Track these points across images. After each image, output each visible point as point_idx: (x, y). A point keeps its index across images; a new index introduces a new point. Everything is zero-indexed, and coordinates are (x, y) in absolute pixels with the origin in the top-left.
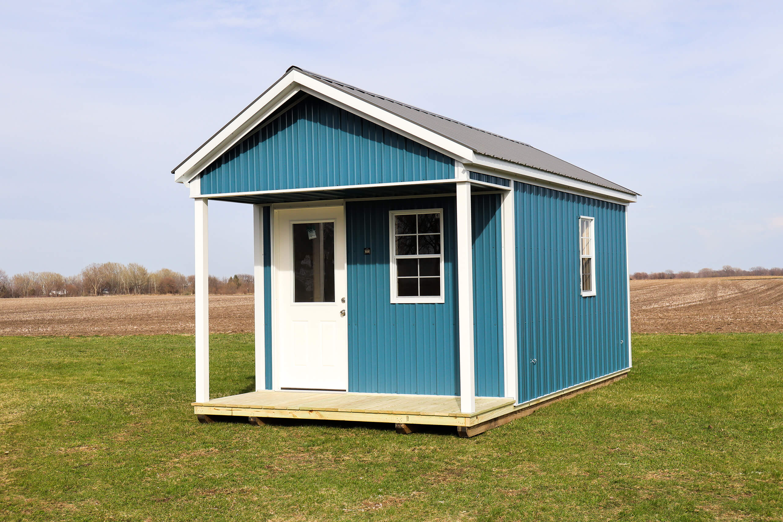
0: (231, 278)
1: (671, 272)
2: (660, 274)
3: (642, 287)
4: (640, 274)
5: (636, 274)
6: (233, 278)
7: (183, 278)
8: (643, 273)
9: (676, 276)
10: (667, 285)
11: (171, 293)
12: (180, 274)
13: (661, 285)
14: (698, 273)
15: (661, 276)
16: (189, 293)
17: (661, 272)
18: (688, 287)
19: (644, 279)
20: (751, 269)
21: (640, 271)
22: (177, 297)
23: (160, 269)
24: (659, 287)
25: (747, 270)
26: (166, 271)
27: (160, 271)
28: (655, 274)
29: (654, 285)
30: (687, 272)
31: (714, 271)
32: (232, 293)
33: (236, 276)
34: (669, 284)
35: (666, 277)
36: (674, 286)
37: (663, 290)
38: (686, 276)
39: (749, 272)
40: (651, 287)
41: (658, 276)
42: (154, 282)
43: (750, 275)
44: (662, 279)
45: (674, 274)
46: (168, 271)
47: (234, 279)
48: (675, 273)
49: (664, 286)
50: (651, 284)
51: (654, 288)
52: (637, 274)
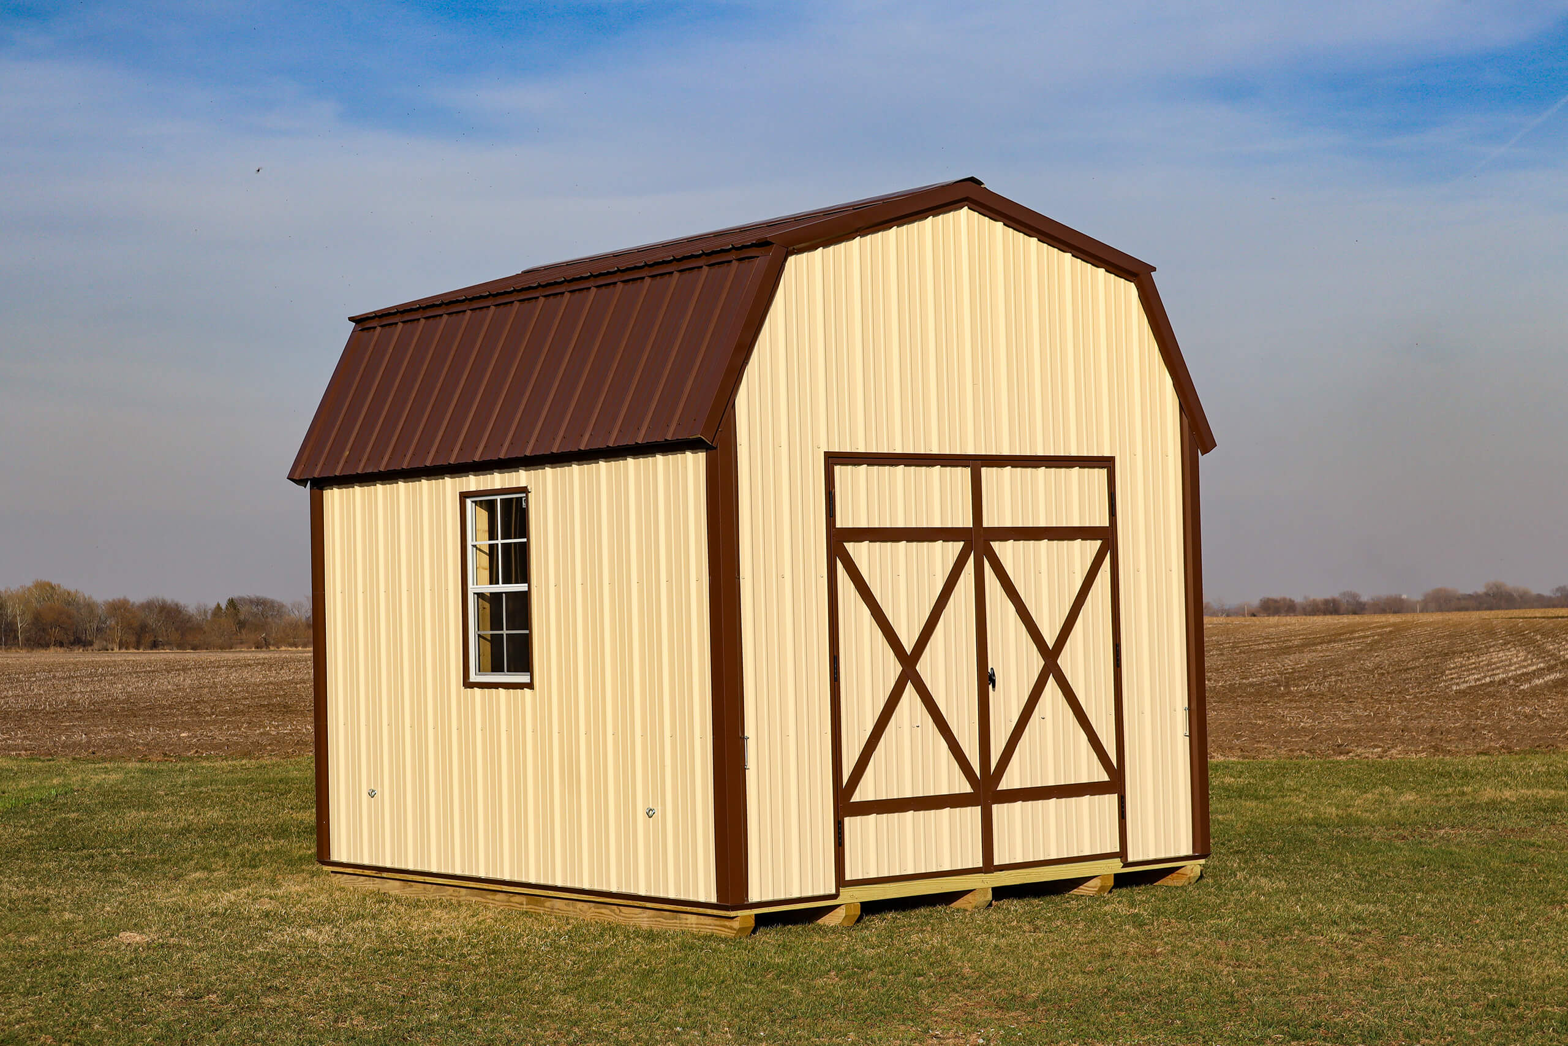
0: (218, 607)
1: (1354, 596)
2: (1326, 602)
4: (1275, 601)
5: (1264, 602)
6: (223, 607)
7: (90, 606)
8: (1284, 599)
11: (61, 645)
12: (84, 595)
15: (1331, 608)
16: (110, 646)
17: (1328, 596)
20: (1557, 590)
21: (1276, 594)
22: (78, 656)
23: (29, 584)
25: (1547, 592)
26: (46, 589)
27: (29, 589)
31: (1462, 595)
32: (228, 646)
33: (232, 603)
39: (1550, 599)
41: (1322, 607)
42: (15, 616)
43: (1554, 606)
44: (1331, 614)
46: (53, 588)
47: (227, 608)
48: (1365, 598)
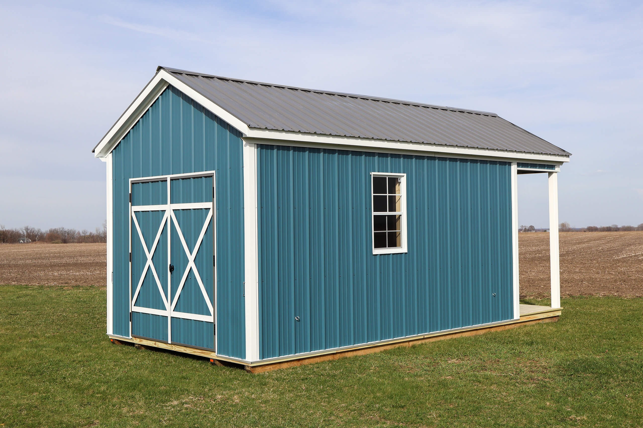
3: (599, 238)
9: (620, 229)
10: (619, 236)
13: (614, 237)
14: (638, 227)
18: (637, 239)
19: (595, 232)
24: (613, 238)
28: (604, 227)
29: (609, 237)
30: (629, 226)
34: (621, 236)
35: (612, 230)
36: (625, 237)
37: (617, 240)
38: (629, 229)
40: (607, 238)
45: (618, 228)
49: (617, 237)
50: (606, 235)
51: (609, 239)
52: (590, 227)
